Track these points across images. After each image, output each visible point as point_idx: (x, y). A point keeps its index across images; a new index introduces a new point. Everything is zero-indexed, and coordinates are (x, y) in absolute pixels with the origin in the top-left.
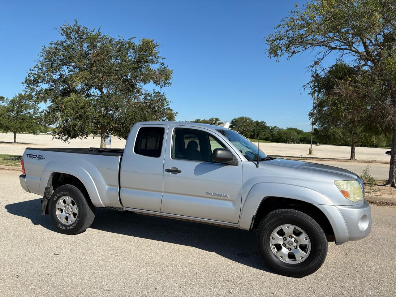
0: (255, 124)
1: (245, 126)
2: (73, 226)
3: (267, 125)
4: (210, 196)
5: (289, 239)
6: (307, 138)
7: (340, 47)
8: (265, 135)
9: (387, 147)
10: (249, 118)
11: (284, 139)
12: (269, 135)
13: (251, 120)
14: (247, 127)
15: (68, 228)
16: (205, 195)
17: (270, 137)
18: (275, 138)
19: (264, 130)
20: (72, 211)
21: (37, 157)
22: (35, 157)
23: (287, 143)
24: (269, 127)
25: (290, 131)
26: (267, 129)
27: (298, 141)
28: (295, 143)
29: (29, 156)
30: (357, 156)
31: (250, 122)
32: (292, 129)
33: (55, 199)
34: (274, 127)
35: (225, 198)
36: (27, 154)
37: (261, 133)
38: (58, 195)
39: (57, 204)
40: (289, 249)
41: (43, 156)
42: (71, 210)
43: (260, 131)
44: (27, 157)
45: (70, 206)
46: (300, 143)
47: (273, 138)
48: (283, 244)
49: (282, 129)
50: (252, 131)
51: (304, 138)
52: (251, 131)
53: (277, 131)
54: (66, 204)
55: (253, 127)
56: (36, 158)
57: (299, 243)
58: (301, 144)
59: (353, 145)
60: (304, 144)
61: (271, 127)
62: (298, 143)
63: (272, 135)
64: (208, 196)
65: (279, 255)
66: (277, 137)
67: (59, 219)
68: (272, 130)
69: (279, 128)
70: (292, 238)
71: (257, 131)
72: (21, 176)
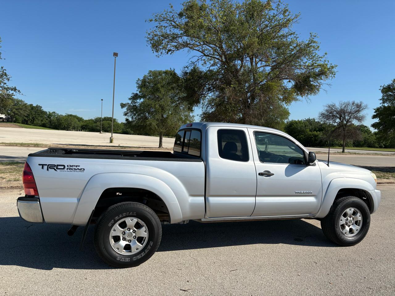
0: (30, 108)
1: (17, 109)
2: (142, 254)
3: (44, 110)
4: (299, 194)
5: (349, 219)
6: (88, 126)
7: (211, 56)
8: (42, 121)
9: (158, 136)
10: (21, 100)
11: (64, 126)
12: (47, 121)
13: (25, 103)
14: (20, 111)
15: (135, 259)
16: (295, 194)
17: (47, 123)
18: (53, 124)
19: (41, 115)
20: (135, 236)
21: (66, 167)
22: (63, 167)
23: (67, 130)
24: (46, 112)
25: (70, 117)
26: (44, 114)
27: (79, 128)
28: (76, 131)
29: (46, 167)
30: (164, 145)
31: (23, 105)
32: (71, 115)
33: (110, 225)
34: (52, 112)
35: (310, 194)
36: (39, 165)
37: (36, 118)
38: (117, 218)
39: (112, 231)
40: (349, 226)
41: (79, 166)
42: (134, 234)
43: (36, 116)
44: (42, 168)
45: (131, 231)
46: (81, 131)
47: (52, 125)
48: (346, 223)
49: (62, 115)
50: (26, 115)
51: (86, 126)
52: (24, 116)
53: (57, 118)
54: (127, 228)
55: (28, 111)
56: (66, 169)
57: (355, 220)
58: (83, 131)
59: (161, 135)
60: (85, 131)
61: (49, 112)
62: (80, 131)
63: (50, 122)
64: (297, 194)
65: (344, 232)
66: (56, 124)
67: (116, 250)
68: (50, 115)
69: (58, 114)
70: (351, 218)
71: (32, 115)
72: (20, 199)
